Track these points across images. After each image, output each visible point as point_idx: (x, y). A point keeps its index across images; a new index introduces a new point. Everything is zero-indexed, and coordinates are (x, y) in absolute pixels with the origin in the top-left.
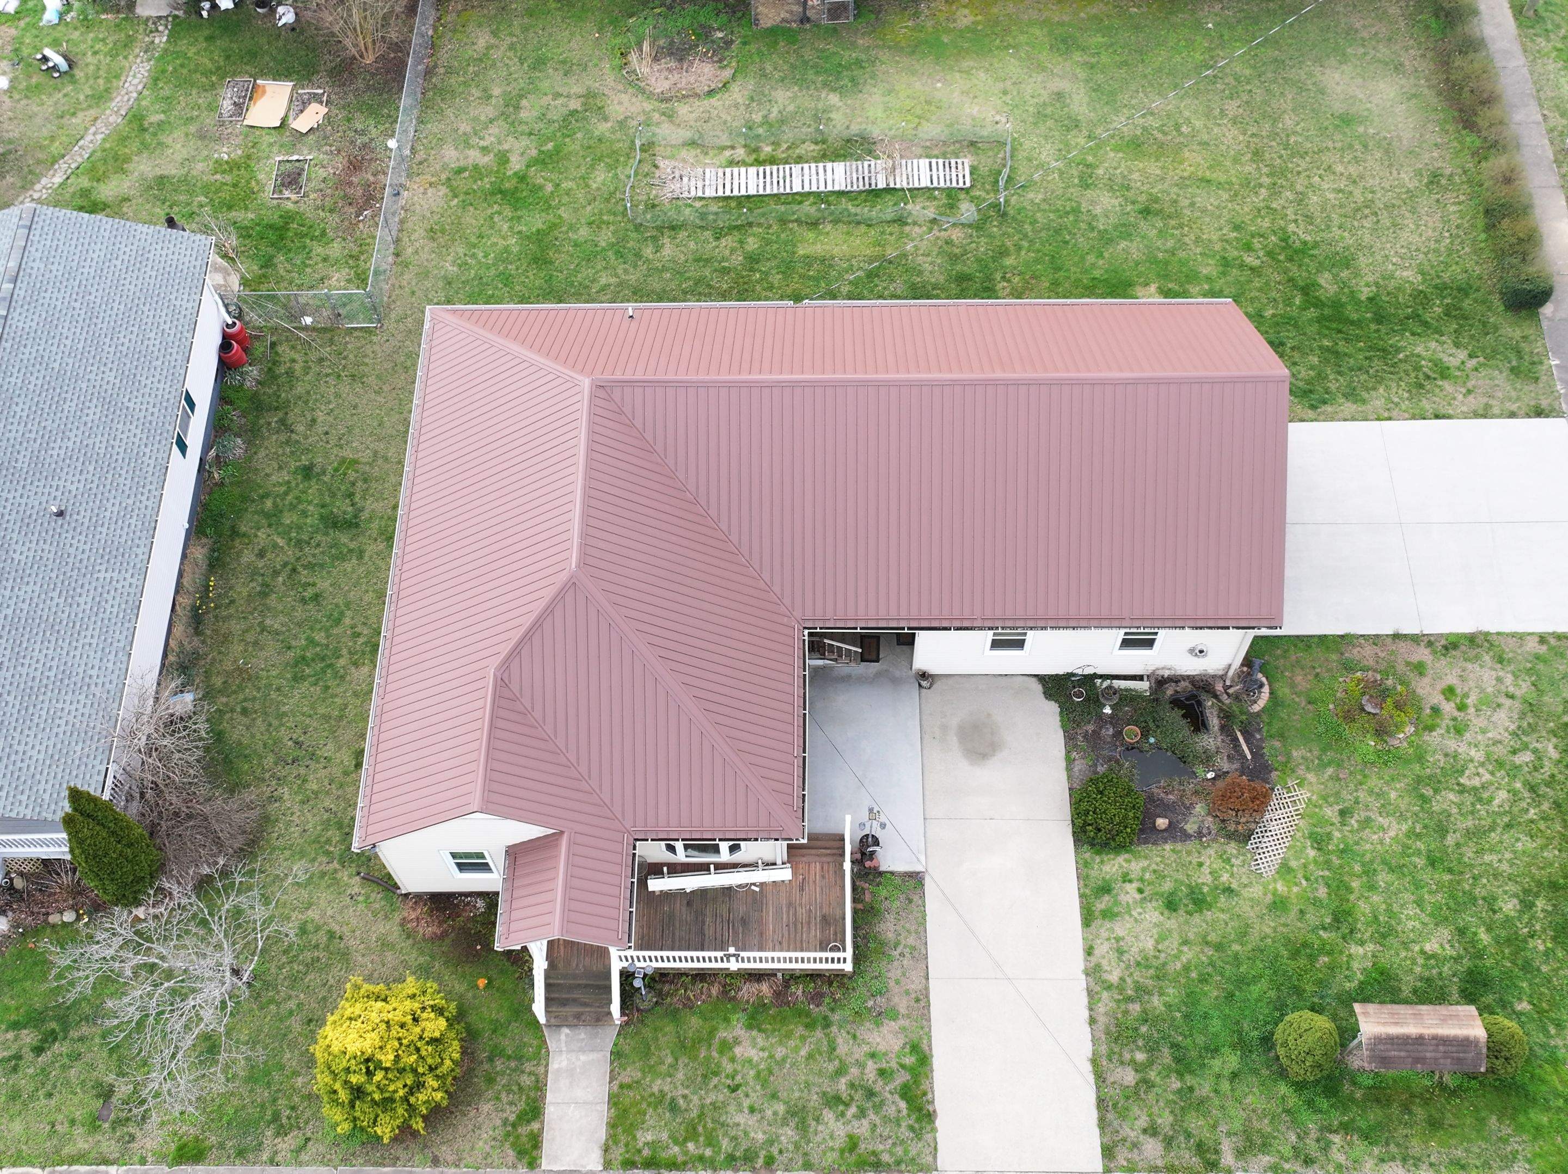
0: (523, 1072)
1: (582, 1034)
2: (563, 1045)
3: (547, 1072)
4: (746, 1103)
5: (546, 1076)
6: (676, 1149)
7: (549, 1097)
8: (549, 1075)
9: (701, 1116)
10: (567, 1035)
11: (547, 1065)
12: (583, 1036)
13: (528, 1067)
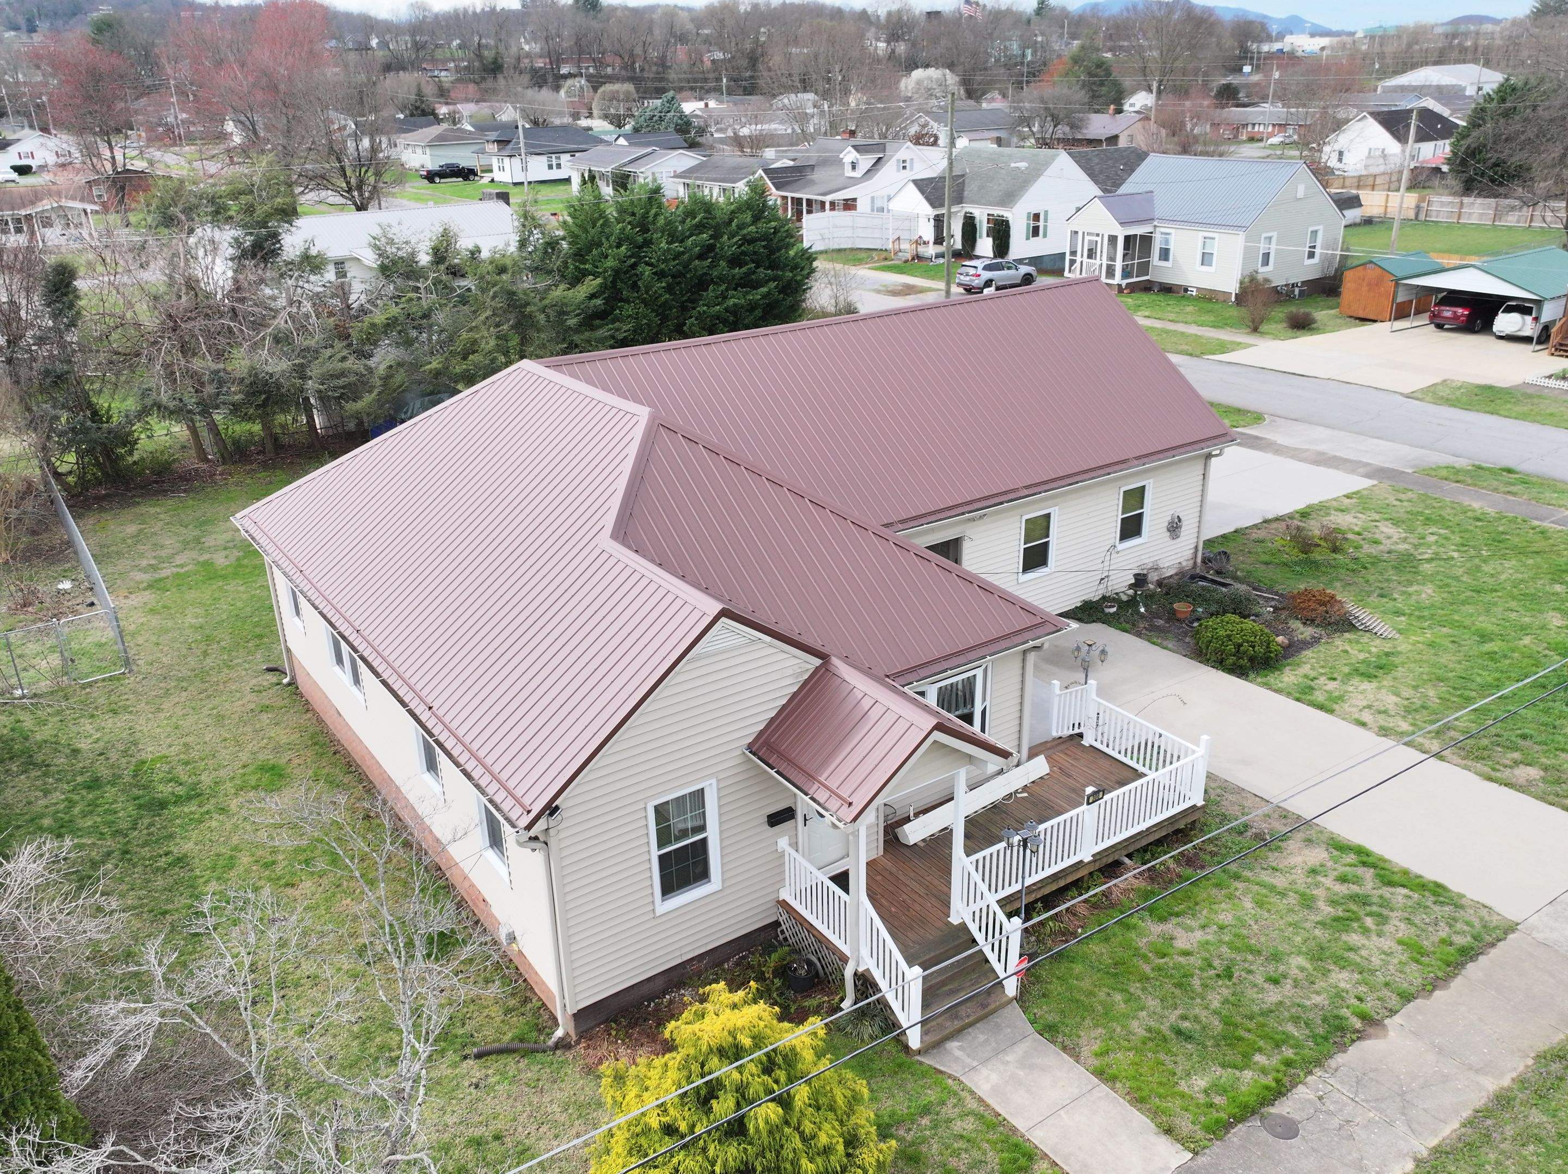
0: (949, 1121)
1: (979, 1035)
2: (968, 1061)
3: (981, 1100)
4: (1260, 980)
5: (987, 1106)
6: (1248, 1075)
7: (1020, 1124)
8: (989, 1101)
9: (1227, 1022)
10: (961, 1048)
11: (972, 1093)
12: (982, 1038)
13: (949, 1111)
